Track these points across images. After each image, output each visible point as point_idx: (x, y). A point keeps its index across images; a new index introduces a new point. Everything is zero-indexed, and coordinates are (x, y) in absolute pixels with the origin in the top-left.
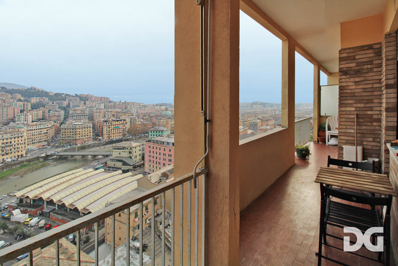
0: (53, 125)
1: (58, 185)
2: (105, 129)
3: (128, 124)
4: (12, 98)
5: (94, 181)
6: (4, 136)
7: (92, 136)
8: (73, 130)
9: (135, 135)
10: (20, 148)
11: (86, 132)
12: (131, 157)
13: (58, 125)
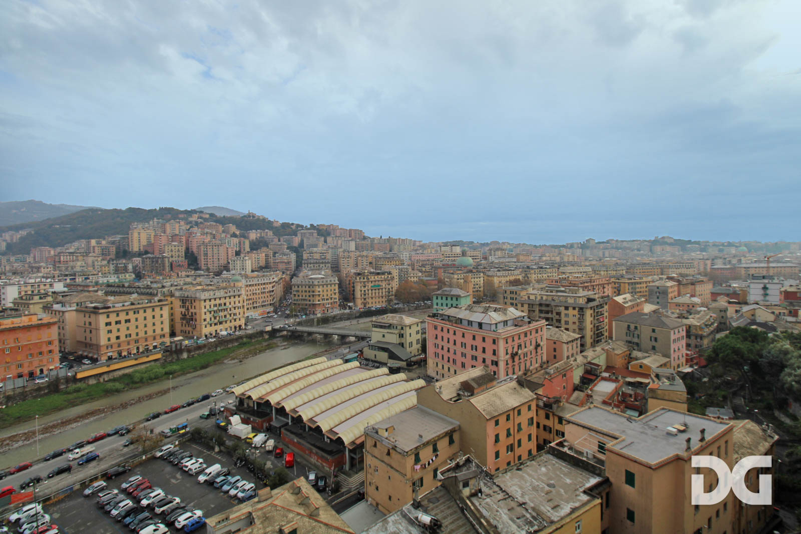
0: (281, 278)
1: (292, 382)
2: (358, 288)
3: (396, 280)
4: (223, 232)
5: (343, 382)
6: (216, 294)
7: (337, 300)
8: (309, 287)
9: (408, 303)
10: (238, 314)
11: (329, 293)
12: (403, 344)
13: (288, 278)
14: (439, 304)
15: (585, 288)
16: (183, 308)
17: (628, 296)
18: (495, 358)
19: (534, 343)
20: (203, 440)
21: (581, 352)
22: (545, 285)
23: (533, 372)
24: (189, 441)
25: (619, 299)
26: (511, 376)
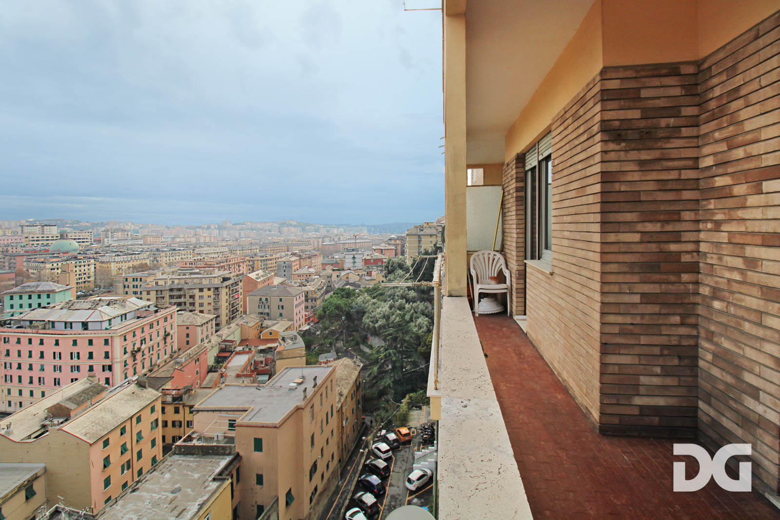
15: (220, 268)
17: (260, 272)
18: (107, 362)
19: (162, 333)
21: (216, 331)
22: (178, 268)
23: (161, 366)
25: (253, 276)
26: (130, 378)
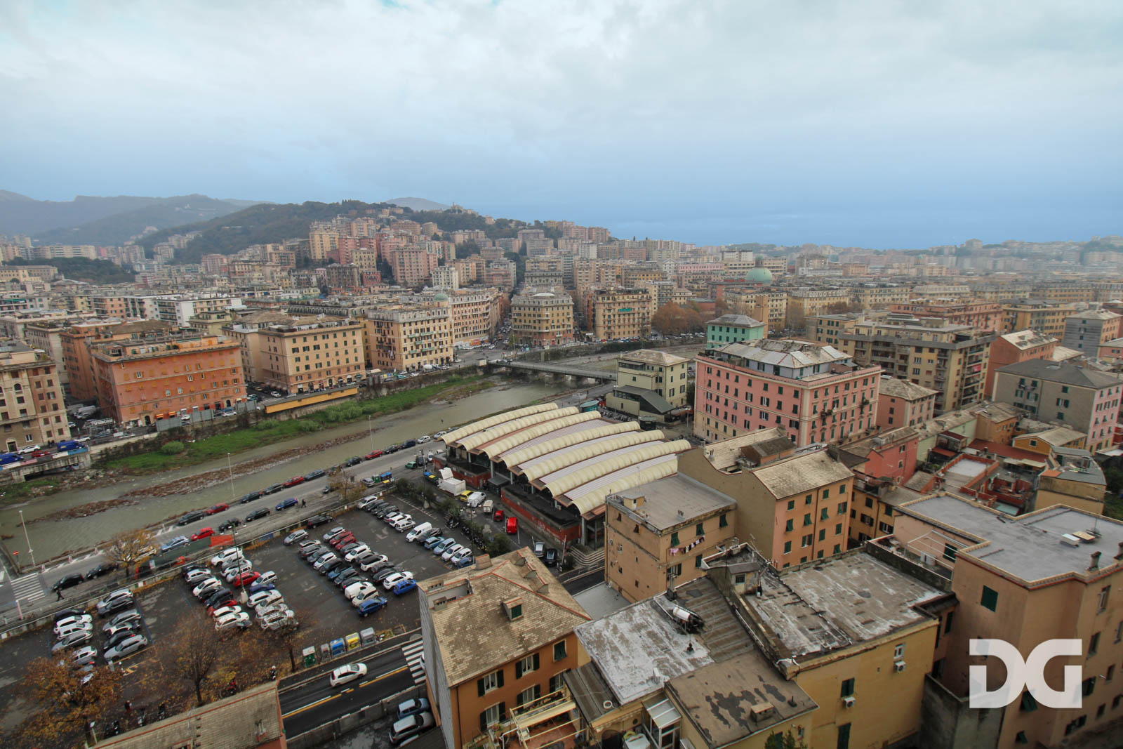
0: (498, 297)
1: (513, 433)
2: (600, 311)
3: (653, 302)
4: (422, 233)
5: (579, 437)
6: (417, 316)
7: (572, 328)
8: (534, 309)
9: (671, 334)
10: (444, 343)
11: (561, 318)
12: (660, 391)
13: (506, 296)
14: (717, 338)
15: (954, 319)
16: (379, 332)
17: (1028, 334)
18: (795, 418)
19: (859, 399)
20: (410, 493)
21: (935, 416)
22: (887, 313)
23: (853, 441)
24: (394, 493)
25: (1012, 338)
26: (817, 443)
